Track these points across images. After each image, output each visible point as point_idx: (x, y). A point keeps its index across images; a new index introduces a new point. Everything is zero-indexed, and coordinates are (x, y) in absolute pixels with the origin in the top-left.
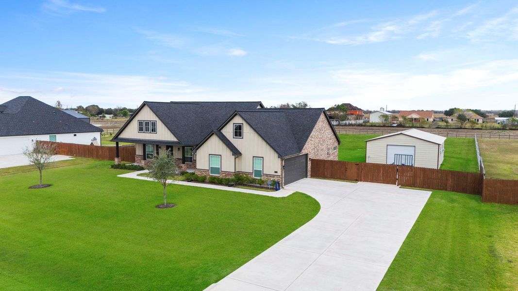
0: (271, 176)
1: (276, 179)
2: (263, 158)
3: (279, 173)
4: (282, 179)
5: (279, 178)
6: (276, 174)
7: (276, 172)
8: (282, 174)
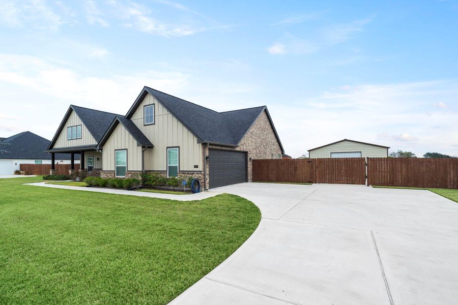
0: (188, 172)
1: (195, 176)
2: (179, 147)
3: (201, 168)
4: (204, 175)
5: (200, 175)
6: (196, 169)
7: (196, 167)
8: (204, 169)
